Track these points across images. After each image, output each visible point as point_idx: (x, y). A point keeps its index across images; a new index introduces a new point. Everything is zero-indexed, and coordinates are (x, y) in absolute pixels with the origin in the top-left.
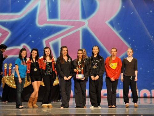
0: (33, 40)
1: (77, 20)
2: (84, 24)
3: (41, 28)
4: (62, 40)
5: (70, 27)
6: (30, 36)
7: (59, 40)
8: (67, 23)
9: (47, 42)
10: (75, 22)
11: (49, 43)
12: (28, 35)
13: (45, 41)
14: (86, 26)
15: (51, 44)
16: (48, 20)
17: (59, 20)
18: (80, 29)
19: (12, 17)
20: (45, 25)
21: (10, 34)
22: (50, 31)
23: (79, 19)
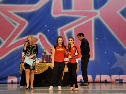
0: (48, 30)
1: (90, 11)
2: (96, 14)
3: (56, 19)
4: (75, 29)
5: (83, 17)
6: (46, 25)
7: (73, 29)
8: (81, 13)
9: (62, 31)
10: (88, 12)
11: (63, 33)
12: (44, 25)
13: (60, 30)
14: (98, 16)
15: (65, 32)
16: (63, 11)
17: (73, 10)
18: (93, 19)
19: (29, 8)
20: (60, 15)
21: (27, 24)
22: (64, 21)
23: (91, 10)
